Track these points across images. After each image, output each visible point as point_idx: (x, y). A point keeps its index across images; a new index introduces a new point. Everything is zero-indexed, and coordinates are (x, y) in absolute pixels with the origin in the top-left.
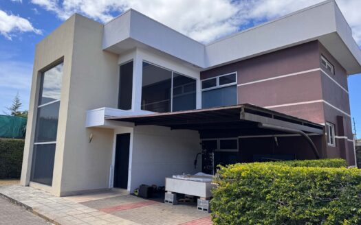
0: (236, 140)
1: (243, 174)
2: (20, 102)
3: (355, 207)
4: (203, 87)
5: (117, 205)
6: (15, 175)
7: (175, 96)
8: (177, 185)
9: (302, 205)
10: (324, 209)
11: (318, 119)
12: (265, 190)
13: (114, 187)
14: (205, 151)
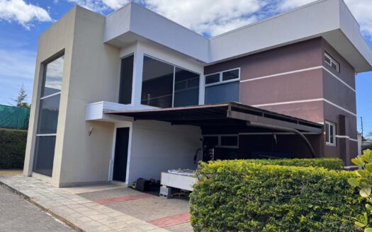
0: (237, 137)
1: (219, 171)
3: (312, 204)
4: (207, 82)
5: (113, 197)
6: (19, 166)
7: (177, 91)
8: (171, 179)
9: (267, 201)
10: (286, 205)
11: (317, 117)
12: (236, 186)
13: (113, 179)
14: (205, 146)
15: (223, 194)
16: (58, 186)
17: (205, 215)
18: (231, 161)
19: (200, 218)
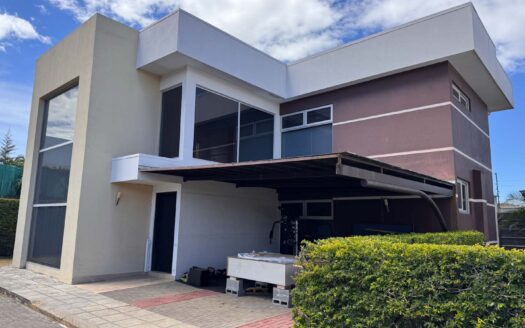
0: (330, 204)
1: (338, 254)
3: (494, 301)
4: (284, 126)
5: (156, 296)
8: (244, 267)
9: (420, 298)
10: (451, 303)
11: (446, 174)
12: (368, 277)
13: (153, 269)
14: (286, 218)
15: (346, 289)
16: (70, 281)
17: (317, 322)
18: (348, 239)
19: (310, 326)
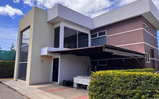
0: (106, 61)
1: (101, 75)
2: (14, 45)
3: (148, 90)
4: (92, 37)
5: (53, 89)
6: (11, 76)
7: (79, 42)
8: (78, 80)
9: (125, 89)
10: (135, 90)
11: (142, 51)
12: (110, 82)
13: (53, 81)
14: (92, 65)
15: (104, 86)
16: (29, 85)
17: (96, 96)
19: (94, 97)
